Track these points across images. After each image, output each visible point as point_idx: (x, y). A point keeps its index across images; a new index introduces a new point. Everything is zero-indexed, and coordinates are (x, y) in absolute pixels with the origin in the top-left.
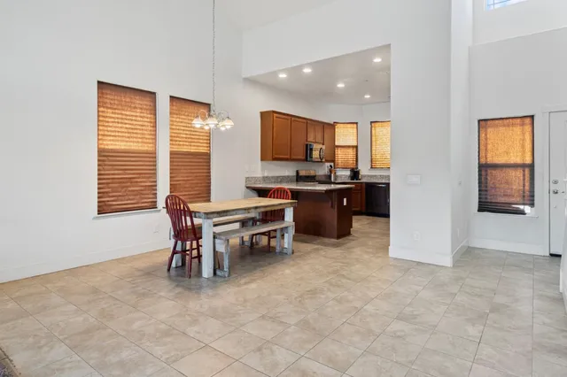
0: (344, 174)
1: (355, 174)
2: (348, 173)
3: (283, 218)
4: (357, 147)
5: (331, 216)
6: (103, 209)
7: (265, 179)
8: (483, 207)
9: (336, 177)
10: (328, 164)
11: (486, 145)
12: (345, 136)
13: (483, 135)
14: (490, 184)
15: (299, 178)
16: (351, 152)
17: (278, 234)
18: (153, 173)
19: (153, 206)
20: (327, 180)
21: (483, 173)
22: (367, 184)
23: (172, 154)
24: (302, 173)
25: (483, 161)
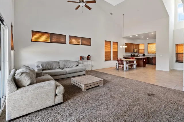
0: (141, 55)
1: (144, 55)
2: (142, 55)
3: (134, 63)
4: (144, 49)
5: (142, 63)
6: (105, 60)
7: (126, 56)
8: (177, 61)
9: (139, 56)
10: (137, 53)
11: (178, 49)
12: (141, 47)
13: (177, 47)
14: (178, 57)
15: (132, 56)
16: (143, 51)
17: (133, 65)
18: (110, 55)
19: (110, 60)
20: (137, 56)
21: (177, 55)
22: (147, 57)
23: (113, 51)
24: (133, 55)
25: (177, 52)
